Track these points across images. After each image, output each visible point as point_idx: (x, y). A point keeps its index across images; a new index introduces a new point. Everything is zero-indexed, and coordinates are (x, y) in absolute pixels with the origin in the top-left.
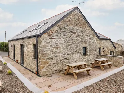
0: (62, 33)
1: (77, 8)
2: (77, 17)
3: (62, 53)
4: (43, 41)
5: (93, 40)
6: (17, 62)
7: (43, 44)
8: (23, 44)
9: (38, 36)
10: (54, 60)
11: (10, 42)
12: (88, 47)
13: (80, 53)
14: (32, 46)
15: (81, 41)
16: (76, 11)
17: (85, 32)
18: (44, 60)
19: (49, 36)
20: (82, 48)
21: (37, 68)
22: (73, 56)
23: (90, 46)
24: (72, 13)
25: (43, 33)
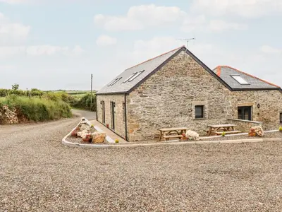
0: (158, 89)
1: (184, 48)
2: (184, 63)
3: (158, 114)
4: (132, 101)
5: (217, 95)
6: (107, 126)
7: (132, 103)
8: (114, 101)
9: (126, 94)
10: (146, 123)
11: (98, 97)
12: (206, 106)
13: (190, 116)
14: (122, 105)
15: (192, 98)
16: (183, 52)
17: (200, 83)
18: (133, 122)
19: (139, 93)
20: (193, 108)
21: (126, 132)
22: (177, 119)
23: (211, 104)
24: (175, 58)
25: (132, 90)
